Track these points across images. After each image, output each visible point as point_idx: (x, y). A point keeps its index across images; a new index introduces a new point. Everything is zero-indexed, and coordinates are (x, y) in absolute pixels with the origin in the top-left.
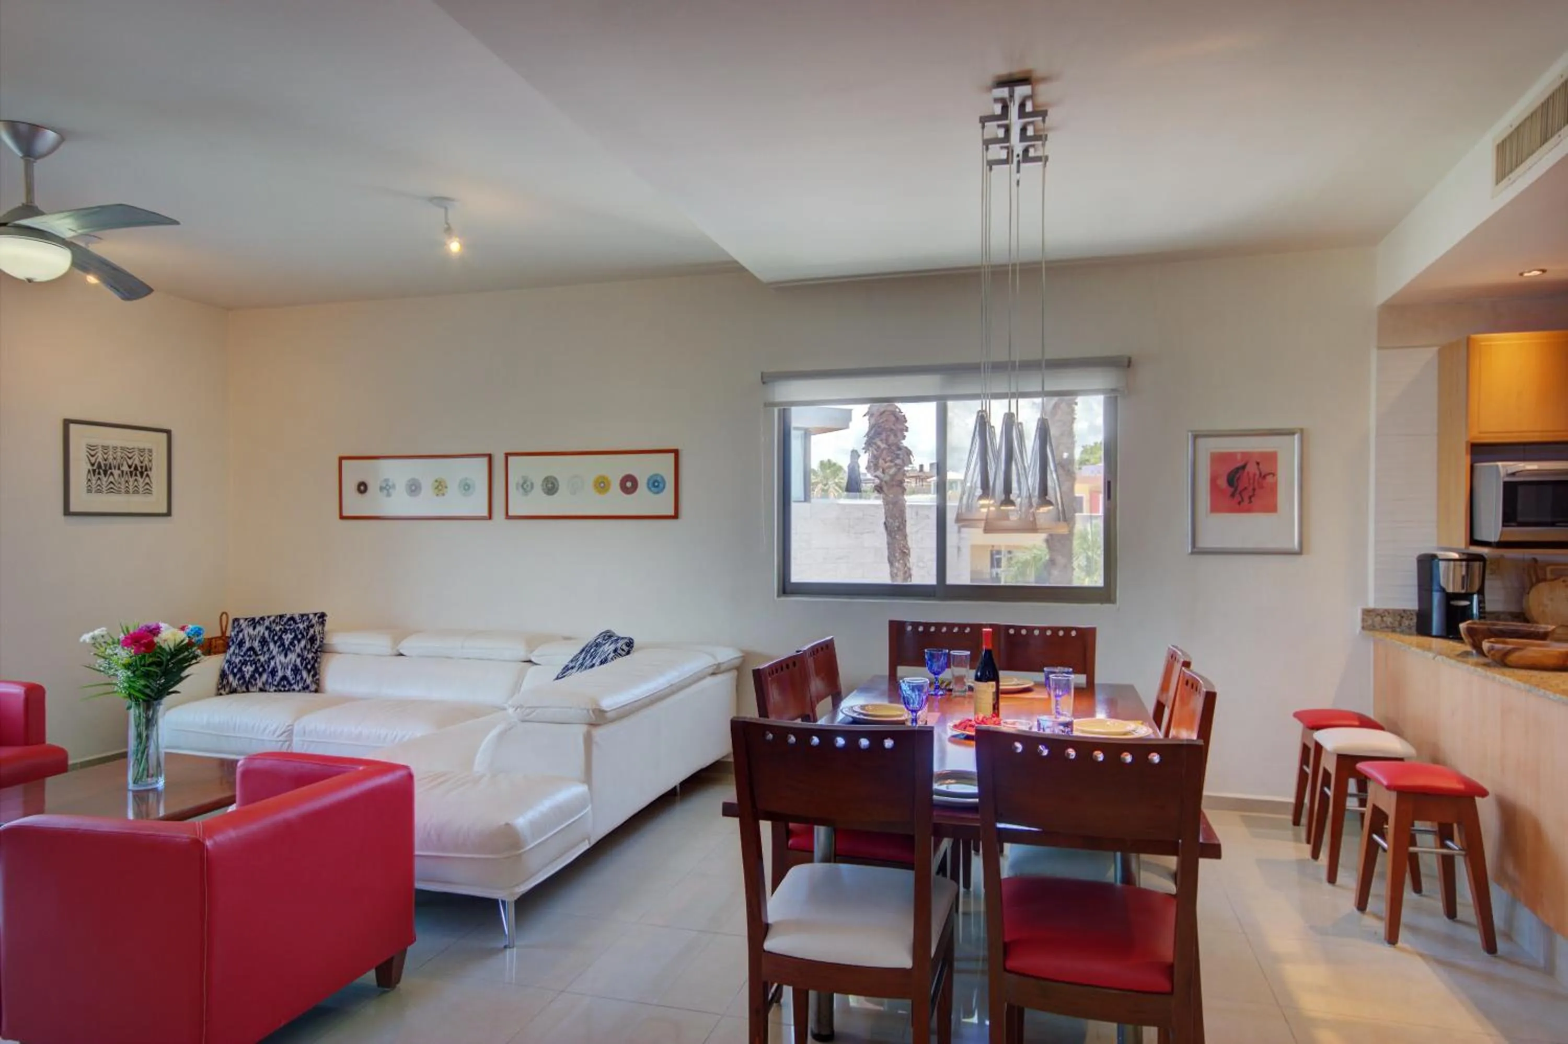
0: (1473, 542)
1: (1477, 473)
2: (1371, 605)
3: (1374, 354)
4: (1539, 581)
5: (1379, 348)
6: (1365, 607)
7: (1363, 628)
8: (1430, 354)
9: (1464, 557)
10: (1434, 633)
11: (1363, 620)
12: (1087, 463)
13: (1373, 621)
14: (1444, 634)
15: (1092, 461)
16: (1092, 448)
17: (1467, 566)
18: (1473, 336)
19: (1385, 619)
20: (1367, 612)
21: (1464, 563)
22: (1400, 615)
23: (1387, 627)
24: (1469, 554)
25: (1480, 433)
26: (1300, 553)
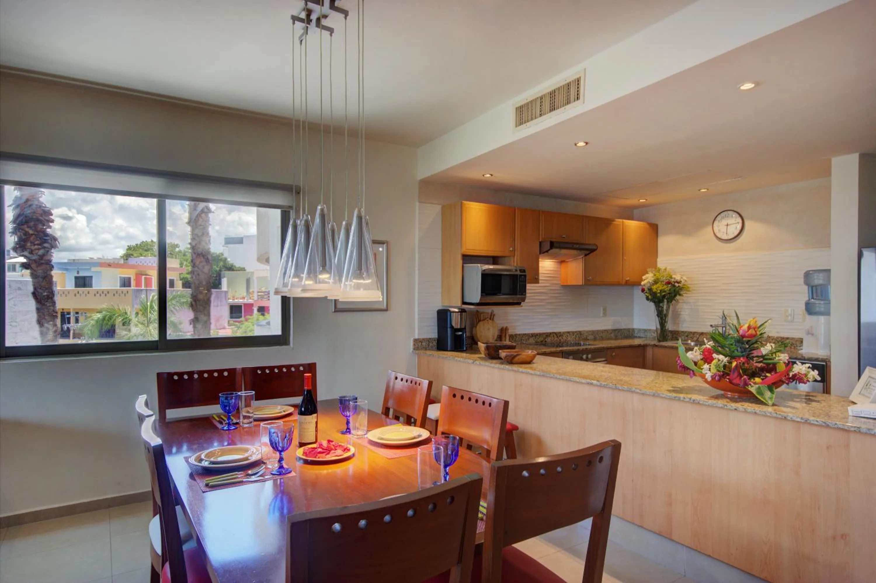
0: (464, 303)
1: (465, 268)
2: (417, 337)
3: (417, 204)
4: (480, 321)
5: (420, 202)
6: (414, 338)
7: (414, 349)
8: (438, 208)
9: (460, 310)
10: (449, 349)
11: (414, 345)
12: (132, 256)
13: (418, 345)
14: (453, 349)
15: (135, 255)
16: (134, 247)
17: (461, 315)
18: (463, 202)
19: (423, 343)
20: (416, 341)
21: (459, 313)
22: (428, 341)
23: (423, 348)
24: (462, 309)
25: (467, 249)
26: (386, 310)
